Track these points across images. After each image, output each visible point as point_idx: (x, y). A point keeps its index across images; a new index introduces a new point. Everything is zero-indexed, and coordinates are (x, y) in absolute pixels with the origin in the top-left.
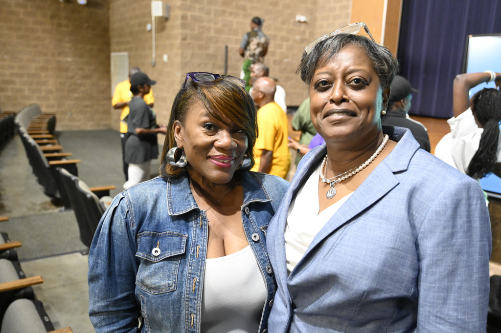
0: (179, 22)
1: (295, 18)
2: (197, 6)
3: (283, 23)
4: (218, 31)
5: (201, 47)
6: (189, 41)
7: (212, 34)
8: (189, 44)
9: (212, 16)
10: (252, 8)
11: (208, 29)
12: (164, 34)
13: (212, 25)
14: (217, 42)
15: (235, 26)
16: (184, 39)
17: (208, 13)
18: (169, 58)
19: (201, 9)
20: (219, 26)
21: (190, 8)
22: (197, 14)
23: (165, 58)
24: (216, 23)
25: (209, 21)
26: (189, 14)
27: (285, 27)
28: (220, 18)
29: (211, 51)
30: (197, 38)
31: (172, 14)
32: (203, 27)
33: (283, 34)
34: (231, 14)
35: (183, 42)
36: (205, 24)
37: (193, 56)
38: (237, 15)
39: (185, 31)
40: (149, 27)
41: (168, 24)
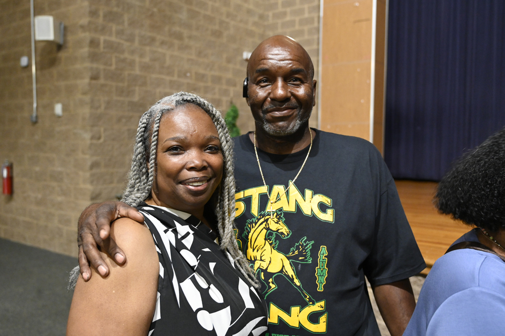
0: (85, 50)
1: (242, 55)
2: (114, 27)
3: (229, 61)
4: (146, 68)
5: (121, 92)
6: (102, 81)
7: (137, 71)
8: (103, 86)
9: (136, 43)
10: (190, 37)
11: (132, 64)
12: (55, 71)
13: (137, 59)
14: (144, 84)
15: (168, 62)
16: (95, 78)
17: (131, 39)
18: (64, 109)
19: (120, 33)
20: (147, 59)
21: (103, 30)
22: (113, 39)
23: (58, 109)
24: (142, 56)
25: (133, 52)
26: (102, 38)
27: (231, 66)
28: (148, 48)
29: (136, 98)
30: (115, 76)
31: (70, 38)
32: (124, 60)
33: (229, 75)
34: (163, 43)
35: (94, 82)
36: (126, 55)
37: (109, 104)
38: (171, 46)
39: (95, 65)
40: (24, 61)
41: (62, 55)
